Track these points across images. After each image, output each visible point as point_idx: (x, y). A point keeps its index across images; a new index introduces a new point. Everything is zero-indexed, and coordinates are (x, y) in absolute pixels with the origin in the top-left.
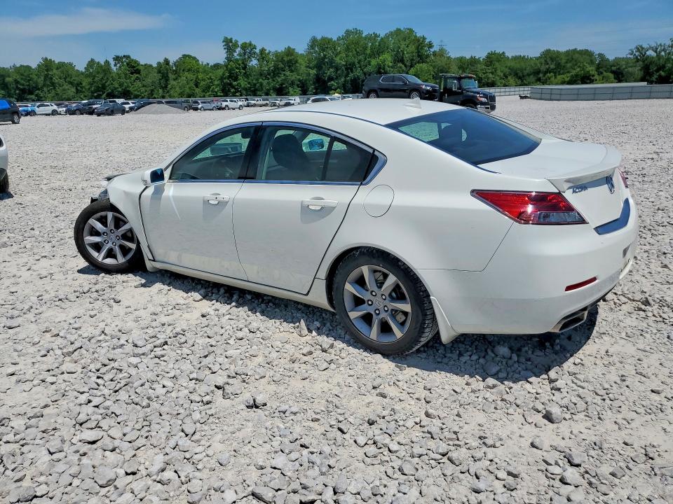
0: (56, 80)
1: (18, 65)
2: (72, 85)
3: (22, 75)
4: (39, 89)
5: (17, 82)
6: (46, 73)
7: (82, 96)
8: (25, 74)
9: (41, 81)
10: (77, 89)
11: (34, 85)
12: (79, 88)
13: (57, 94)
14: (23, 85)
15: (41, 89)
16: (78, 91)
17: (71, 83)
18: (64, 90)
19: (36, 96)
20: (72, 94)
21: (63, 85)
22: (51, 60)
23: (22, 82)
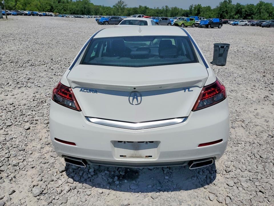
0: (262, 10)
1: (249, 4)
2: (268, 13)
3: (249, 8)
4: (253, 14)
5: (246, 11)
6: (259, 7)
7: (270, 18)
8: (251, 8)
9: (255, 11)
10: (269, 15)
11: (252, 13)
12: (271, 14)
13: (260, 17)
14: (248, 12)
15: (255, 14)
16: (270, 16)
17: (268, 12)
18: (264, 15)
19: (251, 17)
20: (266, 17)
21: (264, 13)
22: (263, 2)
23: (248, 11)
